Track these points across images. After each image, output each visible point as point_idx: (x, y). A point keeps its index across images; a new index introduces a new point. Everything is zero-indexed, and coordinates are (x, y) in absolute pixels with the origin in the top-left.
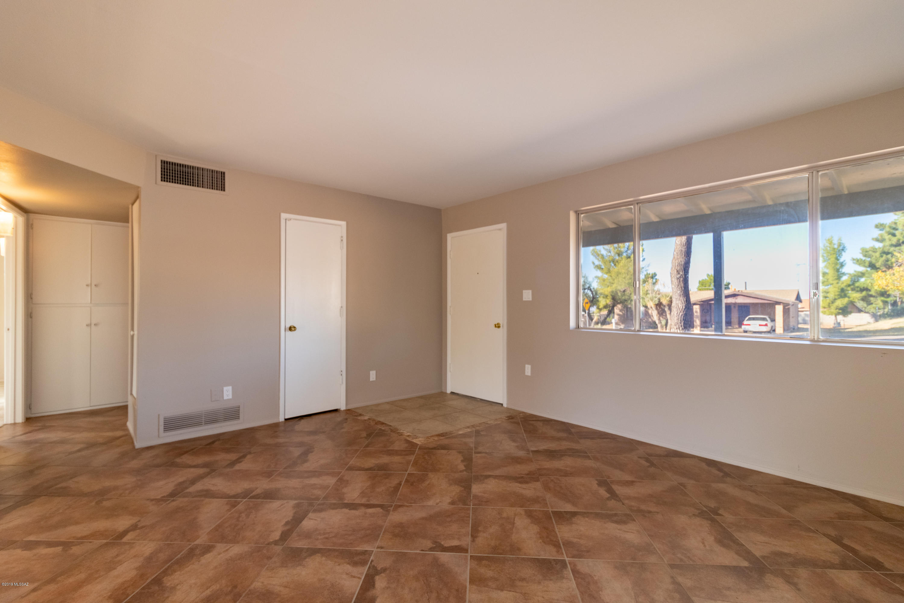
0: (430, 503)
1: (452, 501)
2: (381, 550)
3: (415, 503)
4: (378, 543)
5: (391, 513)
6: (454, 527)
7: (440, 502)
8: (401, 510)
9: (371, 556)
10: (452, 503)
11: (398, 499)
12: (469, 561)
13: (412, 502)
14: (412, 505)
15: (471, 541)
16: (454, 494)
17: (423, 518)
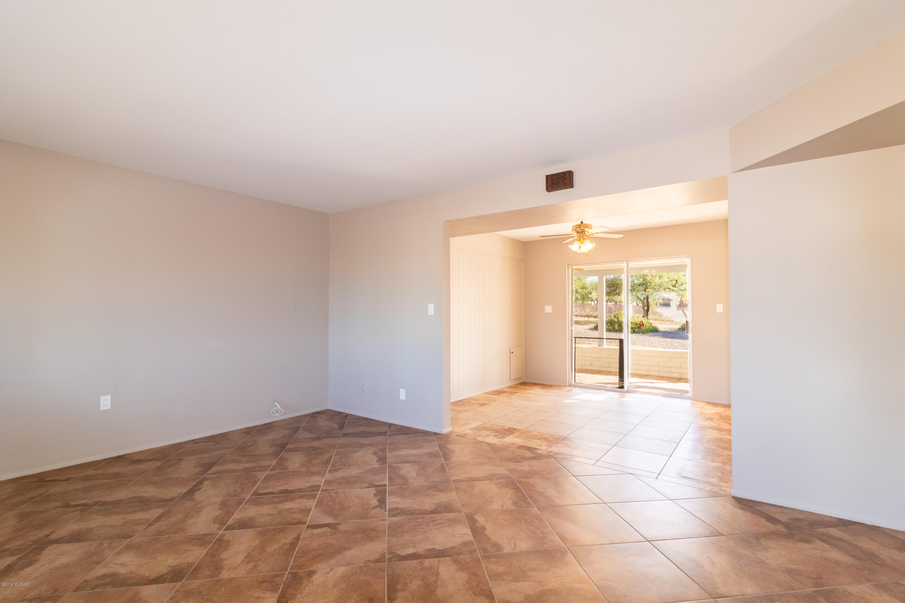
0: (341, 570)
1: (311, 577)
2: (381, 519)
3: (361, 567)
4: (387, 523)
5: (386, 551)
6: (315, 544)
7: (328, 573)
8: (376, 556)
9: (388, 514)
10: (311, 573)
11: (385, 570)
12: (308, 521)
13: (364, 569)
14: (364, 564)
15: (302, 535)
16: (307, 589)
17: (349, 549)
